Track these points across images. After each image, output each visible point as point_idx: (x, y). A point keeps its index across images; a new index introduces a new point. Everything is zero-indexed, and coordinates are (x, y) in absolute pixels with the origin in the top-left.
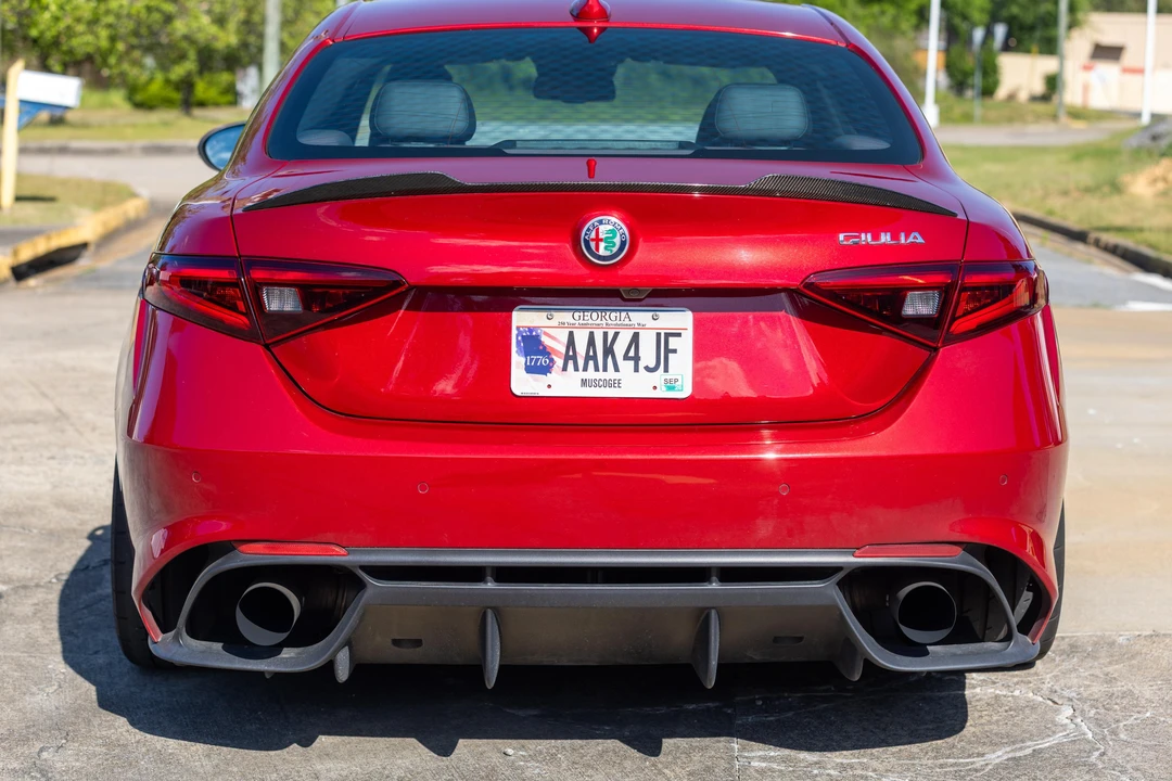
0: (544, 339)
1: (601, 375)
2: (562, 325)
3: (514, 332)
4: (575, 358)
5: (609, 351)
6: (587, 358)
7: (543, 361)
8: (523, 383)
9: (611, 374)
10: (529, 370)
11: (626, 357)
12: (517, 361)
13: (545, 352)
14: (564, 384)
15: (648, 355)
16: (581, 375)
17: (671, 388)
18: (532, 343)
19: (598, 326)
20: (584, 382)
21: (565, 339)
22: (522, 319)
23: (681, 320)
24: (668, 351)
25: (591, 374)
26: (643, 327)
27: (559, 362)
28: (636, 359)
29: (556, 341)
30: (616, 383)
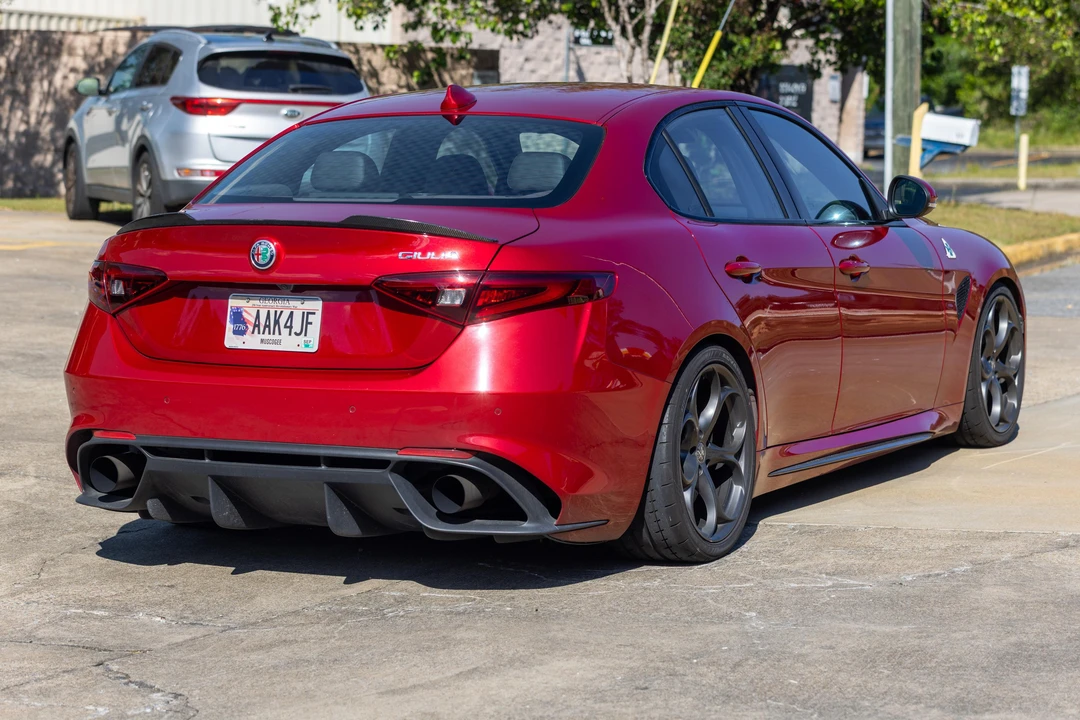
0: (244, 314)
1: (271, 337)
2: (253, 306)
3: (229, 309)
4: (258, 326)
5: (277, 322)
6: (266, 326)
7: (242, 327)
8: (231, 341)
9: (276, 337)
10: (236, 332)
11: (286, 327)
12: (229, 327)
13: (244, 322)
14: (252, 342)
15: (297, 327)
16: (262, 336)
17: (307, 346)
18: (238, 317)
19: (272, 307)
20: (262, 341)
21: (255, 315)
22: (233, 303)
23: (316, 305)
24: (308, 323)
25: (266, 336)
26: (296, 308)
27: (251, 328)
28: (291, 327)
29: (250, 317)
30: (278, 342)
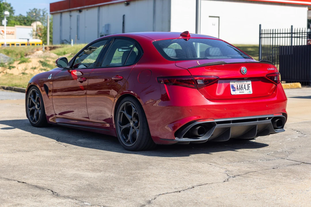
0: (234, 86)
1: (241, 91)
2: (236, 84)
3: (230, 85)
4: (238, 89)
5: (242, 87)
6: (240, 88)
7: (234, 89)
8: (233, 93)
9: (243, 91)
10: (233, 91)
11: (244, 88)
12: (231, 89)
13: (234, 88)
14: (237, 93)
15: (247, 88)
16: (239, 91)
17: (250, 92)
19: (240, 84)
20: (240, 92)
21: (237, 86)
22: (231, 83)
23: (250, 82)
24: (249, 87)
25: (240, 91)
26: (246, 84)
27: (236, 89)
28: (245, 88)
29: (235, 86)
30: (243, 92)
